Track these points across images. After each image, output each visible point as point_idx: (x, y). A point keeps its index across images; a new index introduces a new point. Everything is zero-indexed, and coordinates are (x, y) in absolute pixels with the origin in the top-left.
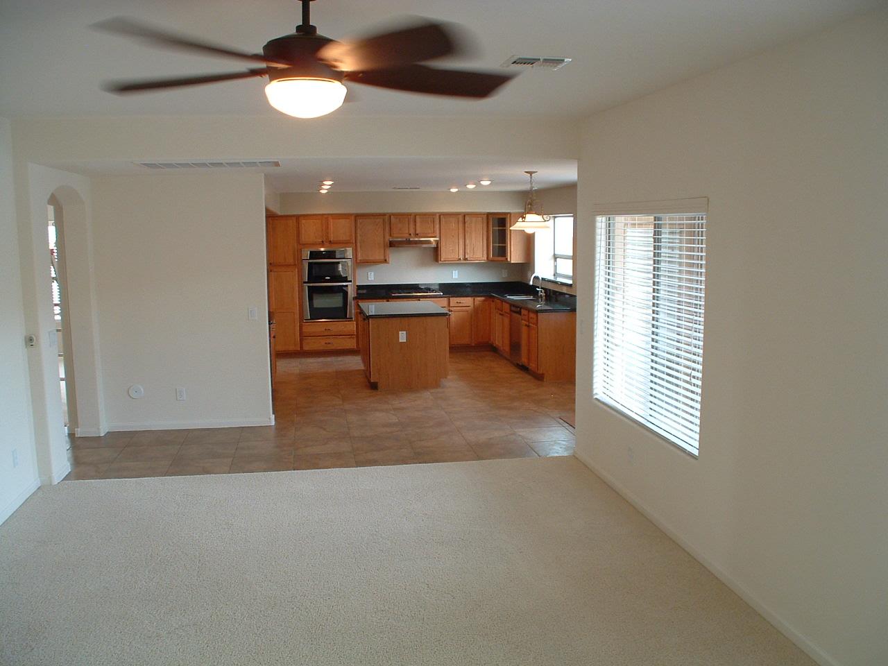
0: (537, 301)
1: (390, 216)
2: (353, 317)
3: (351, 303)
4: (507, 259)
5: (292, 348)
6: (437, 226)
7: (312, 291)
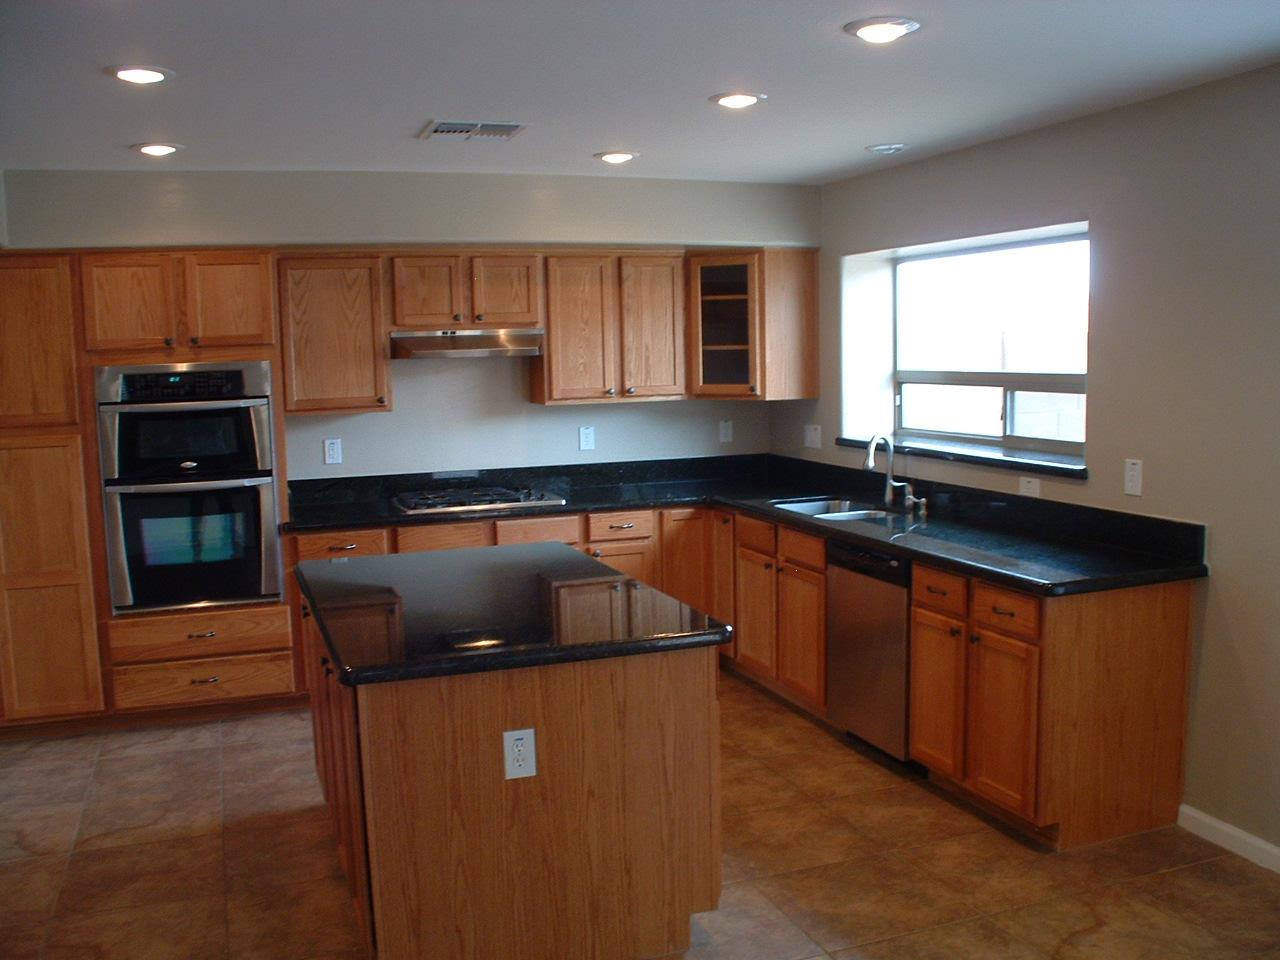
0: (900, 526)
1: (392, 260)
2: (282, 591)
3: (271, 547)
4: (753, 389)
5: (76, 704)
6: (540, 291)
7: (137, 509)
